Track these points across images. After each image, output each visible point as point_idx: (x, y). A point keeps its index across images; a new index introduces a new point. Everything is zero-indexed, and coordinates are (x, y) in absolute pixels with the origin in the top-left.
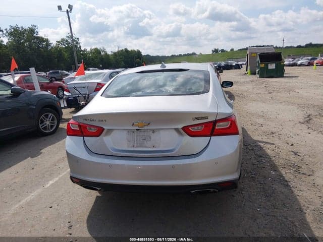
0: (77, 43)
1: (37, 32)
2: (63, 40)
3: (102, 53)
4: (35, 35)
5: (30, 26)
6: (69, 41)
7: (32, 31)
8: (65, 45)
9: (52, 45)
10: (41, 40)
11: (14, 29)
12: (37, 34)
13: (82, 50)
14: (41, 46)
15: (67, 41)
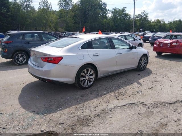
0: (147, 16)
1: (126, 11)
2: (139, 15)
3: (162, 23)
4: (124, 12)
5: (123, 8)
6: (143, 15)
7: (123, 10)
8: (139, 18)
9: (132, 18)
10: (127, 15)
11: (114, 9)
12: (125, 12)
13: (148, 21)
14: (126, 18)
15: (141, 15)
